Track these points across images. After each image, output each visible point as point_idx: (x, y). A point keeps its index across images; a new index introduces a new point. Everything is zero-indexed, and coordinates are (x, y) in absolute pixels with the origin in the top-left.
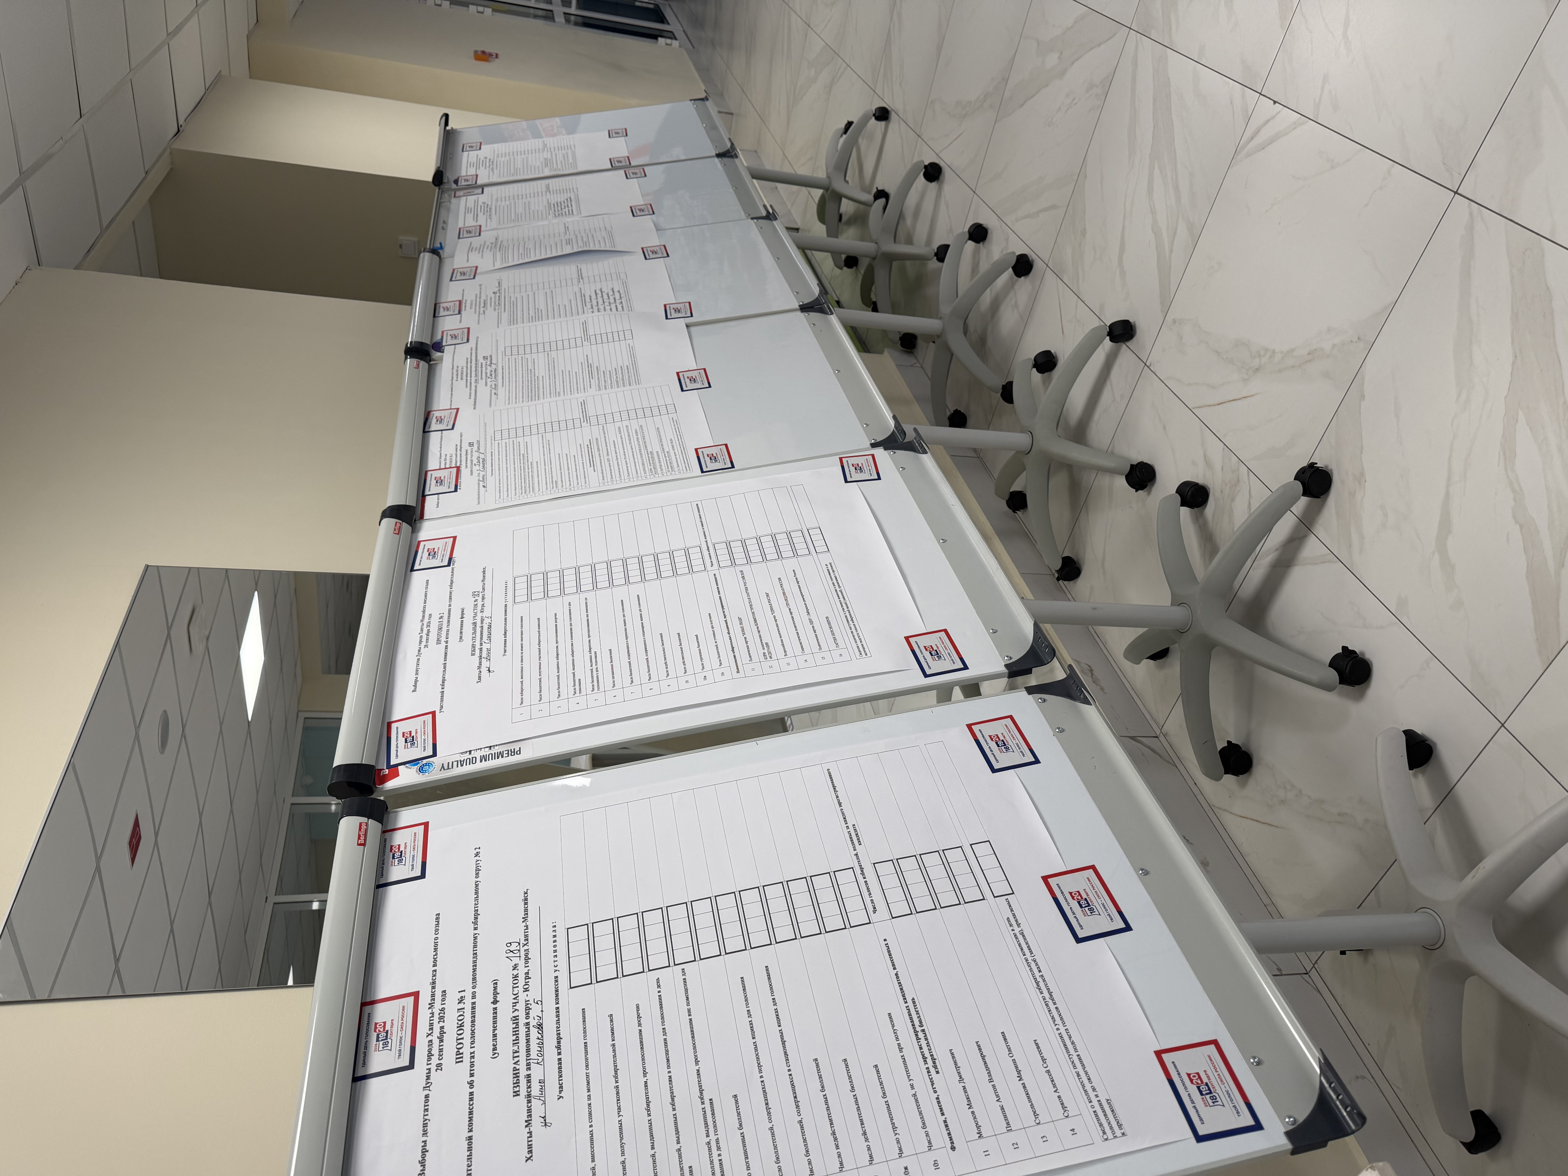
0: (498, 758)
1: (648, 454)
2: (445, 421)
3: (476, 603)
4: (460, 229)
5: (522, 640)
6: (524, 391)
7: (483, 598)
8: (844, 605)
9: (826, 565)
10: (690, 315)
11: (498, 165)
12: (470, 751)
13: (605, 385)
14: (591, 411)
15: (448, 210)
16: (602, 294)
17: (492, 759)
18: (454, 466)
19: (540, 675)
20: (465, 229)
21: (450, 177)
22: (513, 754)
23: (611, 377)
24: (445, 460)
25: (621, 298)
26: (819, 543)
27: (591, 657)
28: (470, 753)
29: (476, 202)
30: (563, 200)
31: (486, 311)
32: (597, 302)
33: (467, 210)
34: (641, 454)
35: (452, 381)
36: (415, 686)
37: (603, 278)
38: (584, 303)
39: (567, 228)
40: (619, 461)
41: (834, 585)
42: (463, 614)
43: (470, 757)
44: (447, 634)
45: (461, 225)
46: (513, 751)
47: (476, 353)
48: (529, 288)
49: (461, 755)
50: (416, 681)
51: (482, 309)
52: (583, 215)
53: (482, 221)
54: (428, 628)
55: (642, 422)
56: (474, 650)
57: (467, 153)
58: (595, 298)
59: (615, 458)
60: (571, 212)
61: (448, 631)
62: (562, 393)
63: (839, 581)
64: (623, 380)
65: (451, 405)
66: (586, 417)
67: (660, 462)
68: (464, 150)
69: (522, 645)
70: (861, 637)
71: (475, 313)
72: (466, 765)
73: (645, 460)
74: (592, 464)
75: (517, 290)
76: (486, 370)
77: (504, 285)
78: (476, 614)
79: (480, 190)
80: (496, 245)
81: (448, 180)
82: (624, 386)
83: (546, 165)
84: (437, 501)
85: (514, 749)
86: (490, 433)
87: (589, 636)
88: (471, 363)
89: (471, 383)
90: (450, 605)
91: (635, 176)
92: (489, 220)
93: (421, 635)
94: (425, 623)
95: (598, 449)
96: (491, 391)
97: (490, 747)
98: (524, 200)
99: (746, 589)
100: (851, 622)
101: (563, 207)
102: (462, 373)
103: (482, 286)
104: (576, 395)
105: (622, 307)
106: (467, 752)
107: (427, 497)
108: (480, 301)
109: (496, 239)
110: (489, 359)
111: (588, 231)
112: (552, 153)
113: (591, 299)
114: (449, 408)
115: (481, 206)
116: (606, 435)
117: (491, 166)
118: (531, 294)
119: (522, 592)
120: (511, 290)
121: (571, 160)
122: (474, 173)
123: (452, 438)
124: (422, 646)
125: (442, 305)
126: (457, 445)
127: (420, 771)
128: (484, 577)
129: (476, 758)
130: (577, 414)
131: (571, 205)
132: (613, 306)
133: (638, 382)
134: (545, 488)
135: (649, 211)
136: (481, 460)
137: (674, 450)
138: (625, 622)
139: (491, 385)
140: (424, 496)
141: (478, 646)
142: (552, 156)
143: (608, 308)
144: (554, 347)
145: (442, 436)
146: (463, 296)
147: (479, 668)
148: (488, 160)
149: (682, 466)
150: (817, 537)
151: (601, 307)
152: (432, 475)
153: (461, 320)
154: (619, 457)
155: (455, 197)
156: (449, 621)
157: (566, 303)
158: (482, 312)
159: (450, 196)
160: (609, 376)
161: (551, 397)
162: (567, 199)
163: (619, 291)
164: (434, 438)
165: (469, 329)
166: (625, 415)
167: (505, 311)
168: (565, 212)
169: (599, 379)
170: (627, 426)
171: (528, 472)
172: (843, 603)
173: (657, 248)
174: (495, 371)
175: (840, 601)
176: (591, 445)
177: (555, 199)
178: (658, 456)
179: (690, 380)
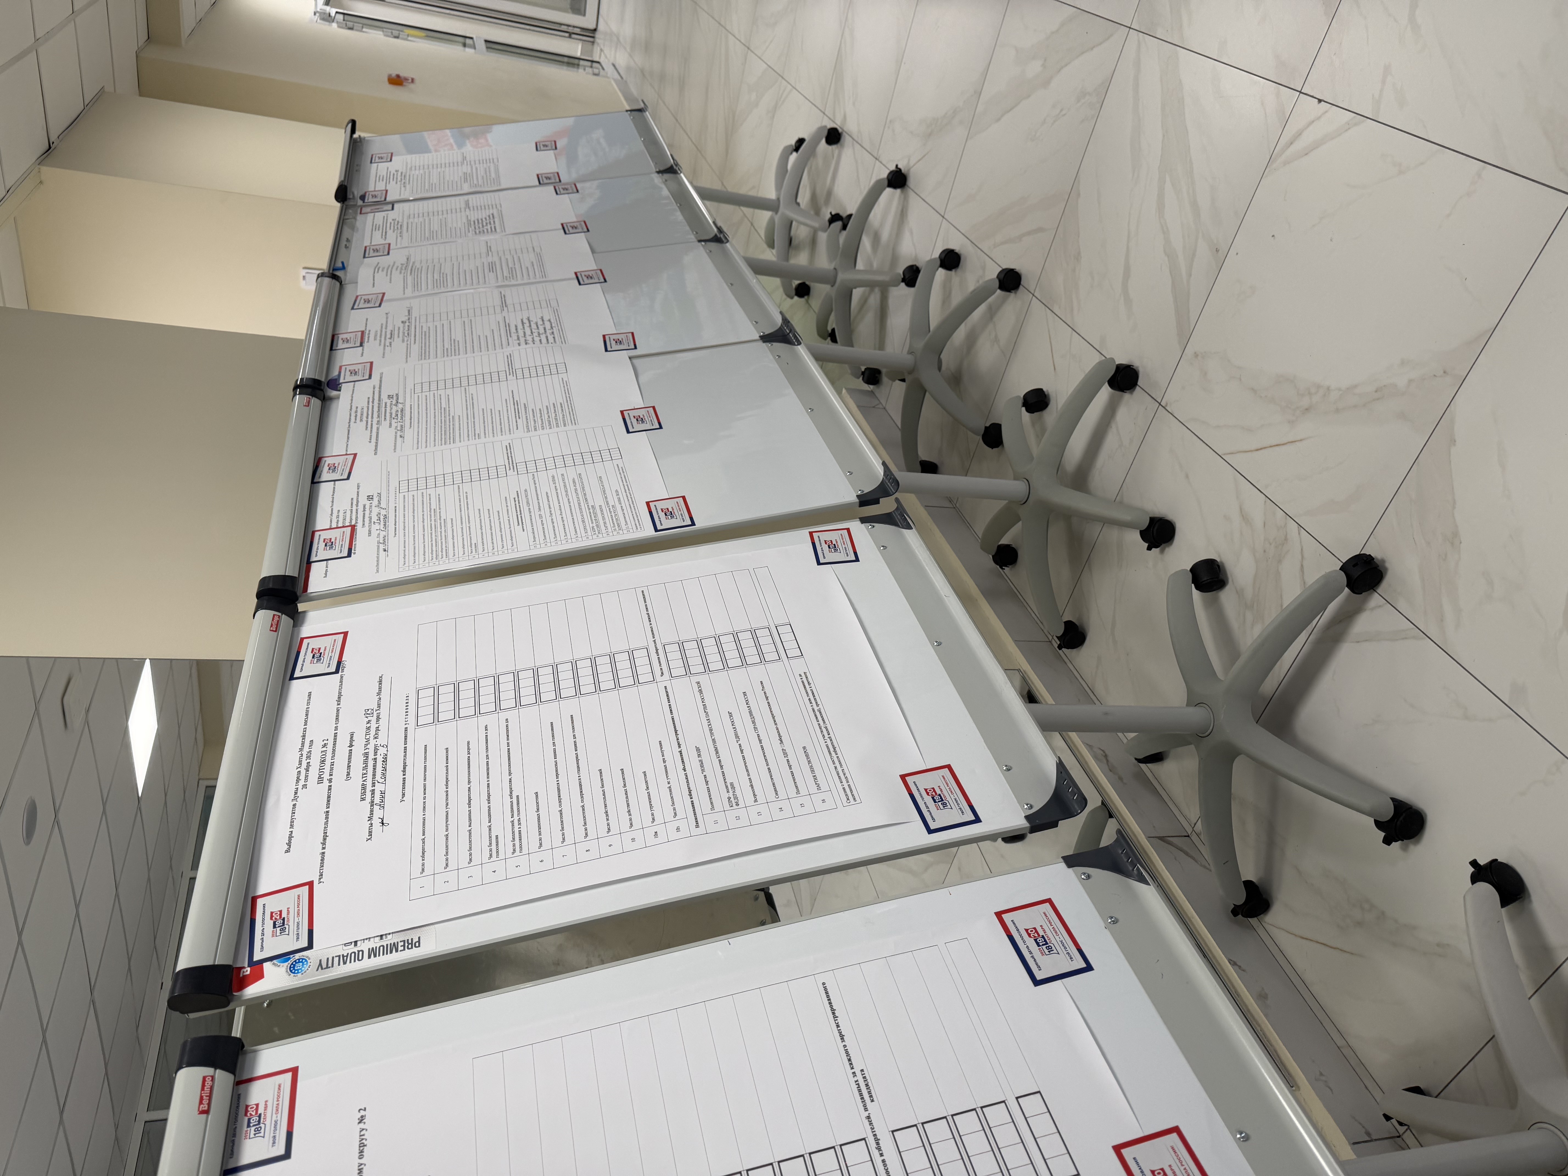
0: (391, 952)
1: (589, 509)
2: (339, 469)
3: (368, 725)
4: (366, 247)
5: (425, 779)
6: (437, 433)
7: (378, 718)
8: (824, 730)
9: (800, 675)
10: (633, 347)
11: (411, 179)
12: (356, 942)
13: (535, 426)
14: (518, 458)
15: (353, 228)
16: (530, 323)
17: (383, 954)
18: (347, 524)
19: (447, 830)
20: (372, 248)
21: (356, 193)
22: (410, 946)
23: (541, 416)
24: (338, 517)
25: (552, 328)
26: (790, 645)
27: (512, 803)
28: (356, 945)
29: (385, 219)
30: (484, 216)
31: (392, 344)
32: (525, 333)
33: (375, 228)
34: (580, 509)
35: (349, 423)
36: (289, 844)
37: (530, 305)
38: (509, 333)
39: (489, 249)
40: (554, 517)
41: (811, 703)
42: (352, 740)
43: (356, 950)
44: (332, 769)
45: (367, 243)
46: (410, 942)
47: (380, 392)
48: (444, 316)
49: (345, 948)
50: (291, 837)
51: (388, 341)
52: (507, 232)
53: (391, 238)
54: (308, 761)
55: (580, 469)
56: (365, 792)
57: (376, 164)
58: (522, 328)
59: (548, 514)
60: (493, 229)
61: (332, 764)
62: (482, 435)
63: (817, 697)
64: (556, 419)
65: (347, 451)
66: (512, 464)
67: (604, 518)
68: (373, 161)
69: (425, 785)
70: (848, 775)
71: (380, 345)
72: (350, 962)
73: (585, 516)
74: (520, 521)
75: (430, 318)
76: (390, 410)
77: (415, 314)
78: (368, 740)
79: (390, 207)
80: (406, 266)
81: (354, 196)
82: (558, 426)
83: (466, 180)
84: (325, 569)
85: (412, 939)
86: (394, 484)
87: (510, 774)
88: (373, 402)
89: (372, 424)
90: (336, 729)
91: (565, 192)
92: (399, 238)
93: (299, 770)
94: (305, 753)
95: (528, 503)
96: (396, 433)
97: (381, 936)
98: (440, 217)
99: (705, 706)
100: (833, 754)
101: (484, 224)
102: (362, 415)
103: (389, 315)
104: (500, 438)
105: (554, 338)
106: (351, 943)
107: (313, 564)
108: (386, 332)
109: (408, 259)
110: (395, 398)
111: (513, 252)
112: (472, 168)
113: (516, 329)
114: (344, 453)
115: (391, 223)
116: (537, 485)
117: (403, 181)
118: (446, 323)
119: (426, 711)
120: (423, 319)
121: (493, 175)
122: (384, 189)
123: (346, 490)
124: (300, 787)
125: (341, 336)
126: (352, 499)
127: (291, 971)
128: (380, 688)
129: (363, 951)
130: (501, 460)
131: (494, 222)
132: (543, 337)
133: (574, 422)
134: (461, 553)
135: (582, 229)
136: (382, 517)
137: (620, 503)
138: (555, 752)
139: (397, 427)
140: (309, 563)
141: (369, 788)
142: (472, 170)
143: (537, 339)
144: (472, 381)
145: (334, 488)
146: (366, 326)
147: (370, 818)
148: (399, 174)
149: (631, 523)
150: (787, 637)
151: (529, 338)
152: (320, 535)
153: (363, 353)
154: (553, 512)
155: (361, 213)
156: (334, 751)
157: (488, 333)
158: (387, 343)
159: (356, 213)
160: (539, 415)
161: (469, 440)
162: (489, 216)
163: (549, 321)
164: (325, 490)
165: (372, 363)
166: (559, 462)
167: (415, 343)
168: (487, 230)
169: (527, 419)
170: (562, 475)
171: (441, 532)
172: (823, 728)
173: (592, 272)
174: (402, 410)
175: (819, 725)
176: (518, 498)
177: (474, 216)
178: (602, 511)
179: (637, 420)
